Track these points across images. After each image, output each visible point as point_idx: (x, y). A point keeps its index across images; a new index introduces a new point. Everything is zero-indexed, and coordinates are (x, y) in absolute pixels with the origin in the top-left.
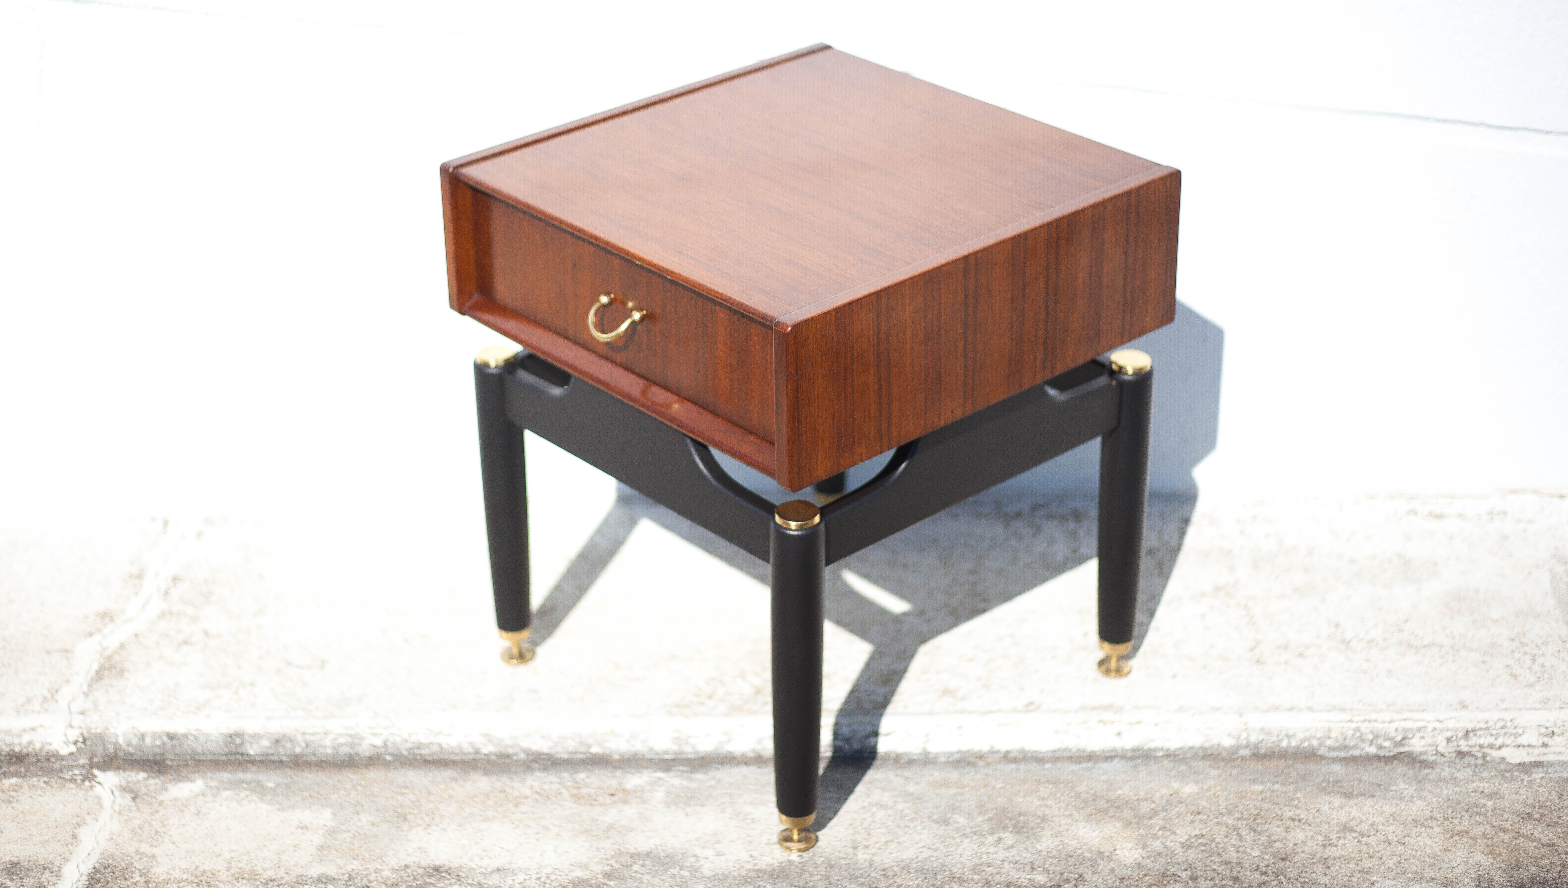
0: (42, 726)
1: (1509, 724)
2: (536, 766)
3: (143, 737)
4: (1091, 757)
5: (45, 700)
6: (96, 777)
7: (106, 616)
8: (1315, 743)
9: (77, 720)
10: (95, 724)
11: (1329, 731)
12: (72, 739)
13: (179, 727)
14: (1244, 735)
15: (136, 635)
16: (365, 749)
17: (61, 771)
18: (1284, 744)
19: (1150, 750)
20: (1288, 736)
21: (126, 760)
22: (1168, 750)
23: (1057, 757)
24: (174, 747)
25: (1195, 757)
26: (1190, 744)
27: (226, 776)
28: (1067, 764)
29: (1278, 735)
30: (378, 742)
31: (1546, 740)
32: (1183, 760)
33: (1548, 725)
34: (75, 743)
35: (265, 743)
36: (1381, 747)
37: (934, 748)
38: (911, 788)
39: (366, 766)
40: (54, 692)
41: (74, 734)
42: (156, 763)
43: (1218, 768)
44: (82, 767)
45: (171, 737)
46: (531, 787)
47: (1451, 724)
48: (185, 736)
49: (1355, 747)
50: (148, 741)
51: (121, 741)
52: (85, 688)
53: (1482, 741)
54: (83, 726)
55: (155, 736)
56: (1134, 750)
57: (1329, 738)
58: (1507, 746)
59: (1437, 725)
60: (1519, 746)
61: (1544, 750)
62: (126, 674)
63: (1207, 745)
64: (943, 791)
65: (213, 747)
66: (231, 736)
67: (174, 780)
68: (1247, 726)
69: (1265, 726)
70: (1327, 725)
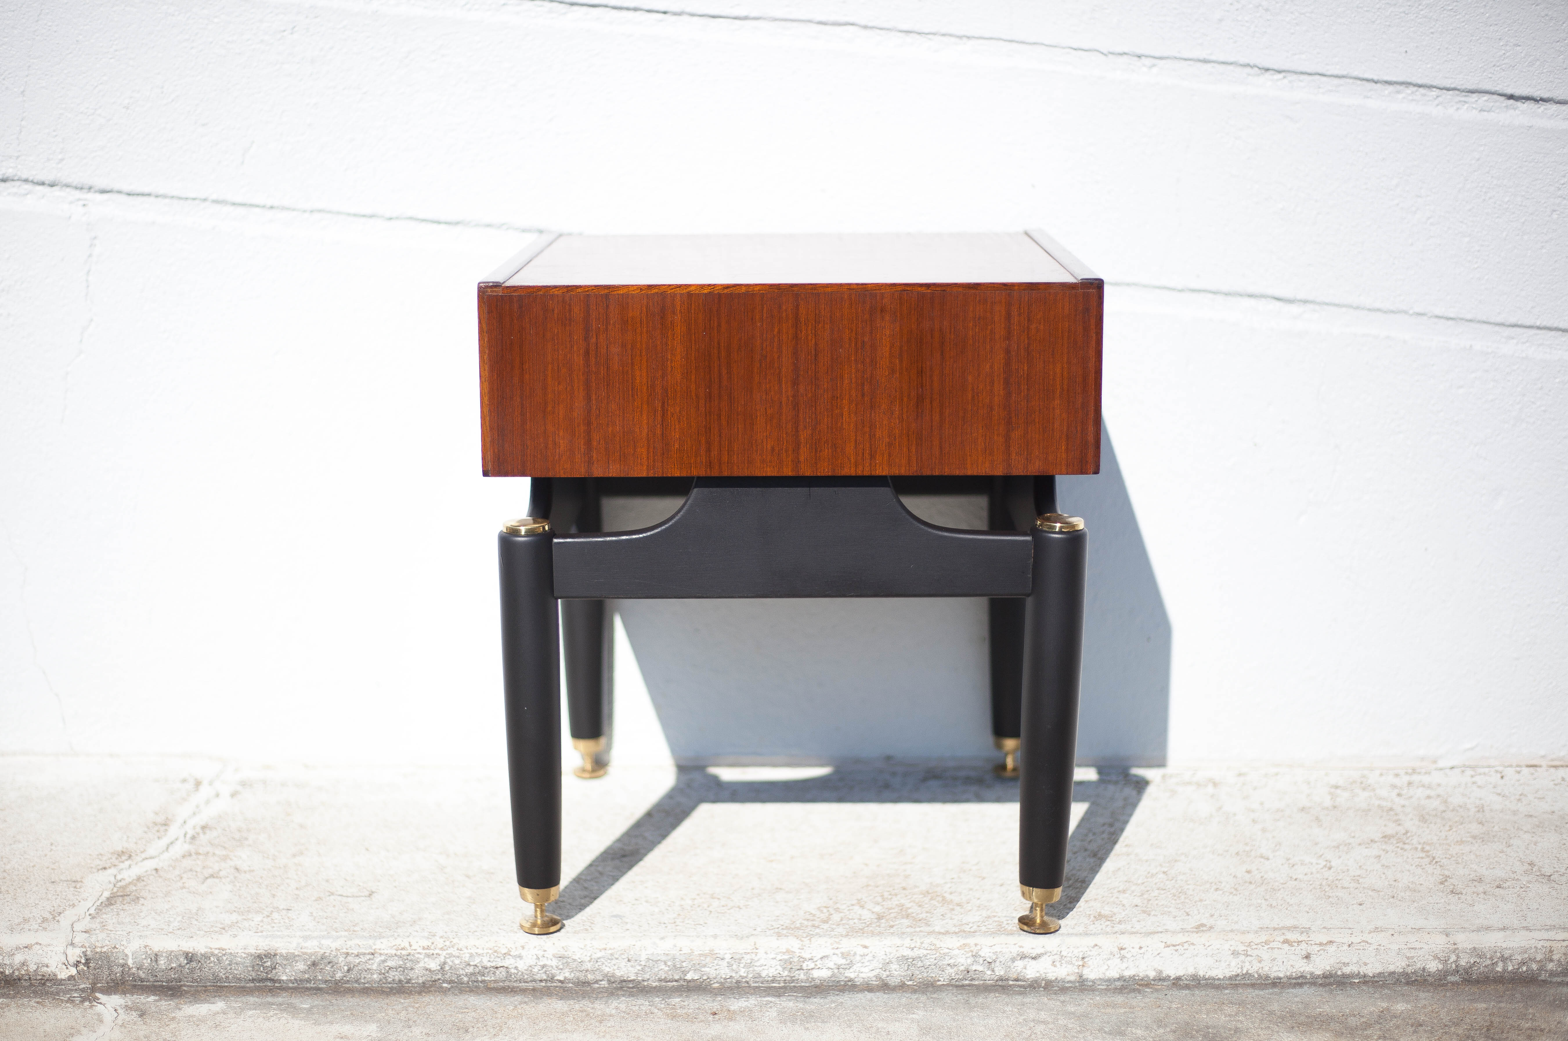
0: (37, 943)
2: (620, 993)
3: (157, 957)
4: (1276, 983)
5: (45, 920)
6: (98, 999)
7: (125, 855)
8: (1534, 966)
9: (79, 939)
10: (101, 942)
11: (1551, 951)
12: (72, 960)
13: (199, 945)
14: (1453, 958)
15: (156, 870)
16: (418, 975)
17: (58, 994)
18: (1499, 969)
19: (1344, 976)
20: (1504, 959)
21: (135, 986)
22: (1365, 976)
23: (1237, 982)
24: (192, 971)
25: (1398, 982)
26: (1392, 968)
27: (252, 999)
28: (1250, 990)
29: (1491, 958)
30: (434, 965)
32: (1384, 986)
34: (77, 964)
35: (301, 966)
37: (1091, 974)
38: (1071, 1008)
39: (420, 993)
40: (56, 915)
41: (75, 954)
42: (170, 988)
43: (1428, 991)
44: (83, 990)
45: (190, 957)
46: (617, 1008)
48: (206, 957)
50: (162, 962)
51: (130, 962)
52: (92, 911)
54: (87, 945)
55: (170, 955)
56: (1325, 976)
57: (1551, 960)
62: (142, 901)
63: (1409, 970)
64: (1109, 1010)
65: (238, 971)
66: (260, 957)
67: (191, 1002)
68: (1456, 946)
69: (1477, 946)
70: (1548, 944)
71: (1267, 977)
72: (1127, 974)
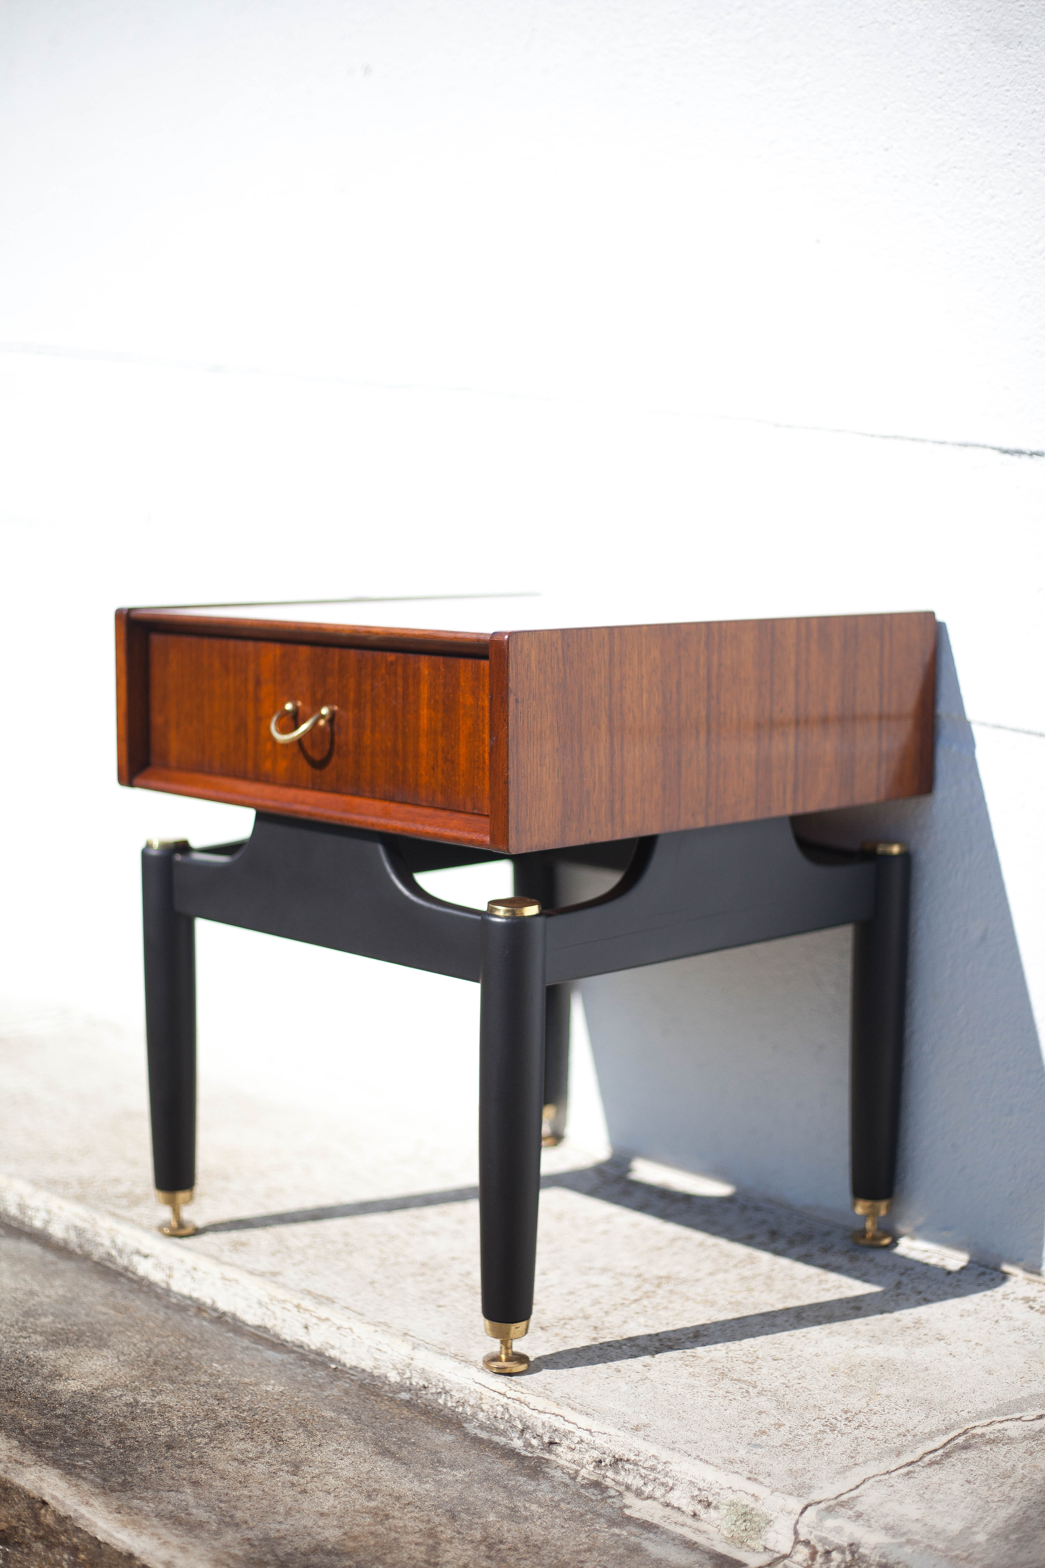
1: (660, 1467)
8: (469, 1411)
14: (408, 1373)
18: (441, 1401)
19: (328, 1358)
20: (446, 1392)
23: (255, 1334)
31: (699, 1508)
33: (701, 1485)
36: (527, 1445)
47: (599, 1441)
49: (503, 1433)
53: (629, 1480)
56: (317, 1353)
58: (655, 1499)
59: (586, 1436)
60: (668, 1505)
61: (690, 1521)
63: (376, 1373)
68: (411, 1362)
69: (427, 1368)
70: (479, 1389)
71: (277, 1336)
72: (195, 1295)
